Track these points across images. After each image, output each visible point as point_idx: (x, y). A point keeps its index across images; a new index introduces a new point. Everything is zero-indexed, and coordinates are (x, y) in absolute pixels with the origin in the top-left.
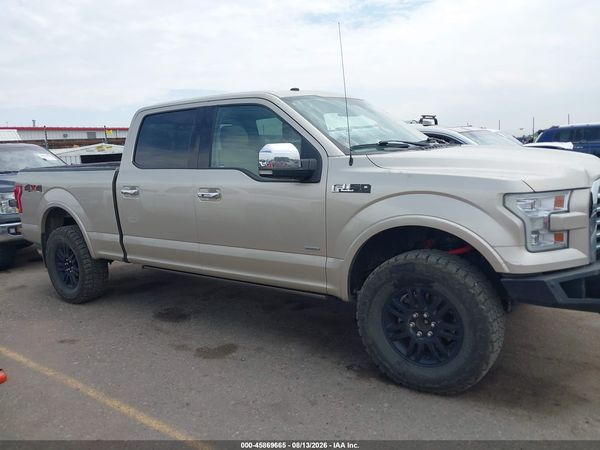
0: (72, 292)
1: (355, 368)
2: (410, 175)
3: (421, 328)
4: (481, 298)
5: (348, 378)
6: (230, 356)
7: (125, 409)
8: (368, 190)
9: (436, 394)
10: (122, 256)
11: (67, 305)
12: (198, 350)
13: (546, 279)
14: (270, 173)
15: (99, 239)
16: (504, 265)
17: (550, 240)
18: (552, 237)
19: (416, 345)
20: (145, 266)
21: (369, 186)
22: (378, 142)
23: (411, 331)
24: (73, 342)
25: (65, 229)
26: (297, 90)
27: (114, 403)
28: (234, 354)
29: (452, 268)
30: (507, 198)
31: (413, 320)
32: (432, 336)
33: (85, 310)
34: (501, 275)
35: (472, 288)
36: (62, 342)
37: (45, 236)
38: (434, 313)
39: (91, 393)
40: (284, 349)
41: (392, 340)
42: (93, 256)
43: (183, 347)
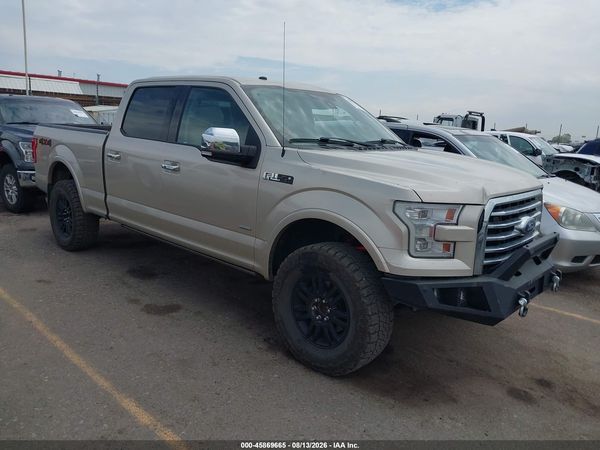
0: (66, 239)
1: (272, 341)
2: (324, 172)
3: (320, 312)
4: (365, 292)
5: (260, 348)
6: (170, 314)
7: (59, 344)
8: (291, 182)
9: (325, 374)
10: (106, 213)
11: (61, 250)
12: (147, 306)
13: (420, 283)
14: (210, 154)
15: (89, 195)
16: (385, 265)
17: (439, 249)
18: (440, 246)
19: (314, 326)
20: (123, 225)
21: (292, 178)
22: (318, 138)
23: (313, 313)
24: (49, 282)
25: (65, 182)
26: (265, 79)
27: (53, 337)
28: (174, 314)
29: (345, 262)
30: (398, 204)
31: (316, 304)
32: (327, 321)
33: (73, 257)
34: (383, 274)
35: (358, 282)
36: (40, 281)
37: (51, 186)
38: (331, 300)
39: (40, 326)
40: (220, 316)
41: (297, 320)
42: (84, 210)
43: (135, 301)
